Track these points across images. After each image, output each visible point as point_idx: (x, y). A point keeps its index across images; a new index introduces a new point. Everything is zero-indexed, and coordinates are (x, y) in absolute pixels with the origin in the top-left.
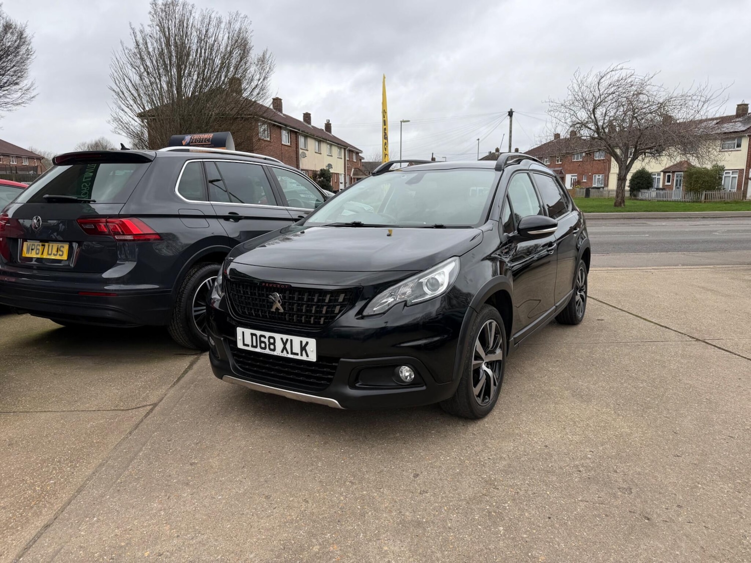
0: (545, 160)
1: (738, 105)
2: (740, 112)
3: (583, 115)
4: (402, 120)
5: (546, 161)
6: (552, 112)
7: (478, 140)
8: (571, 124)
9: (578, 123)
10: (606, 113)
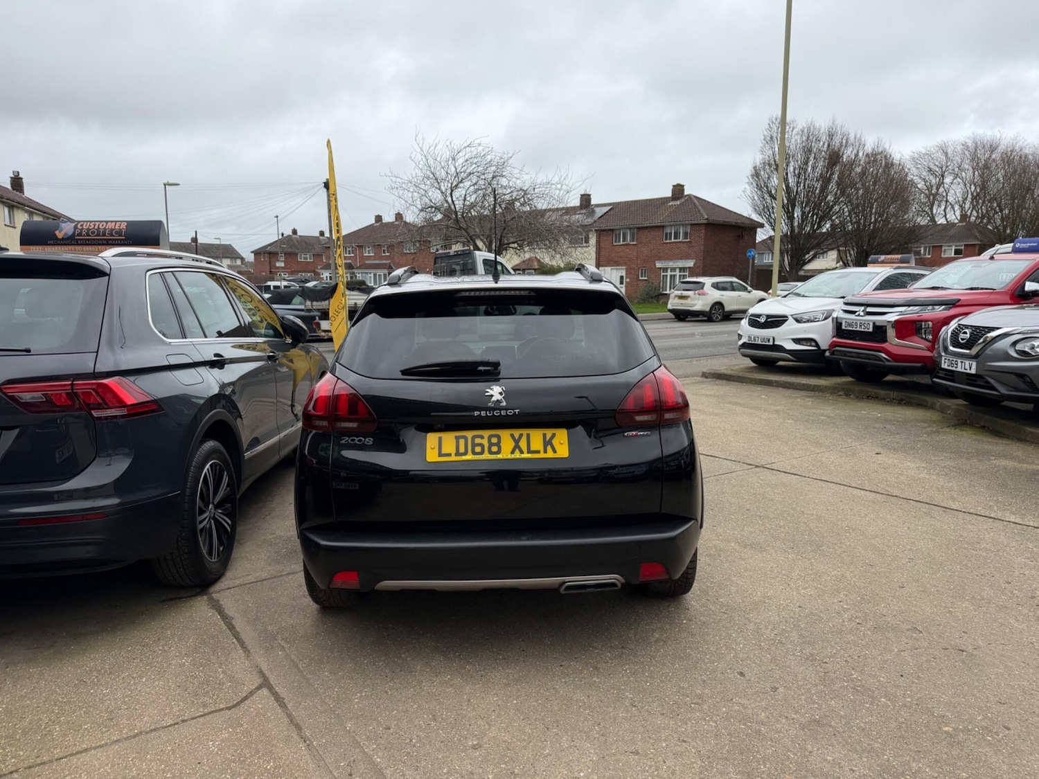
0: (367, 249)
1: (582, 195)
2: (584, 203)
3: (436, 196)
4: (166, 182)
5: (369, 251)
6: (394, 190)
7: (277, 217)
8: (420, 207)
9: (432, 207)
10: (464, 196)
